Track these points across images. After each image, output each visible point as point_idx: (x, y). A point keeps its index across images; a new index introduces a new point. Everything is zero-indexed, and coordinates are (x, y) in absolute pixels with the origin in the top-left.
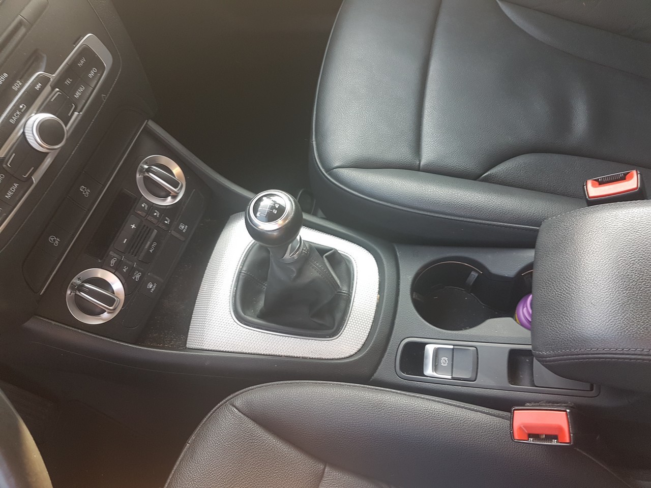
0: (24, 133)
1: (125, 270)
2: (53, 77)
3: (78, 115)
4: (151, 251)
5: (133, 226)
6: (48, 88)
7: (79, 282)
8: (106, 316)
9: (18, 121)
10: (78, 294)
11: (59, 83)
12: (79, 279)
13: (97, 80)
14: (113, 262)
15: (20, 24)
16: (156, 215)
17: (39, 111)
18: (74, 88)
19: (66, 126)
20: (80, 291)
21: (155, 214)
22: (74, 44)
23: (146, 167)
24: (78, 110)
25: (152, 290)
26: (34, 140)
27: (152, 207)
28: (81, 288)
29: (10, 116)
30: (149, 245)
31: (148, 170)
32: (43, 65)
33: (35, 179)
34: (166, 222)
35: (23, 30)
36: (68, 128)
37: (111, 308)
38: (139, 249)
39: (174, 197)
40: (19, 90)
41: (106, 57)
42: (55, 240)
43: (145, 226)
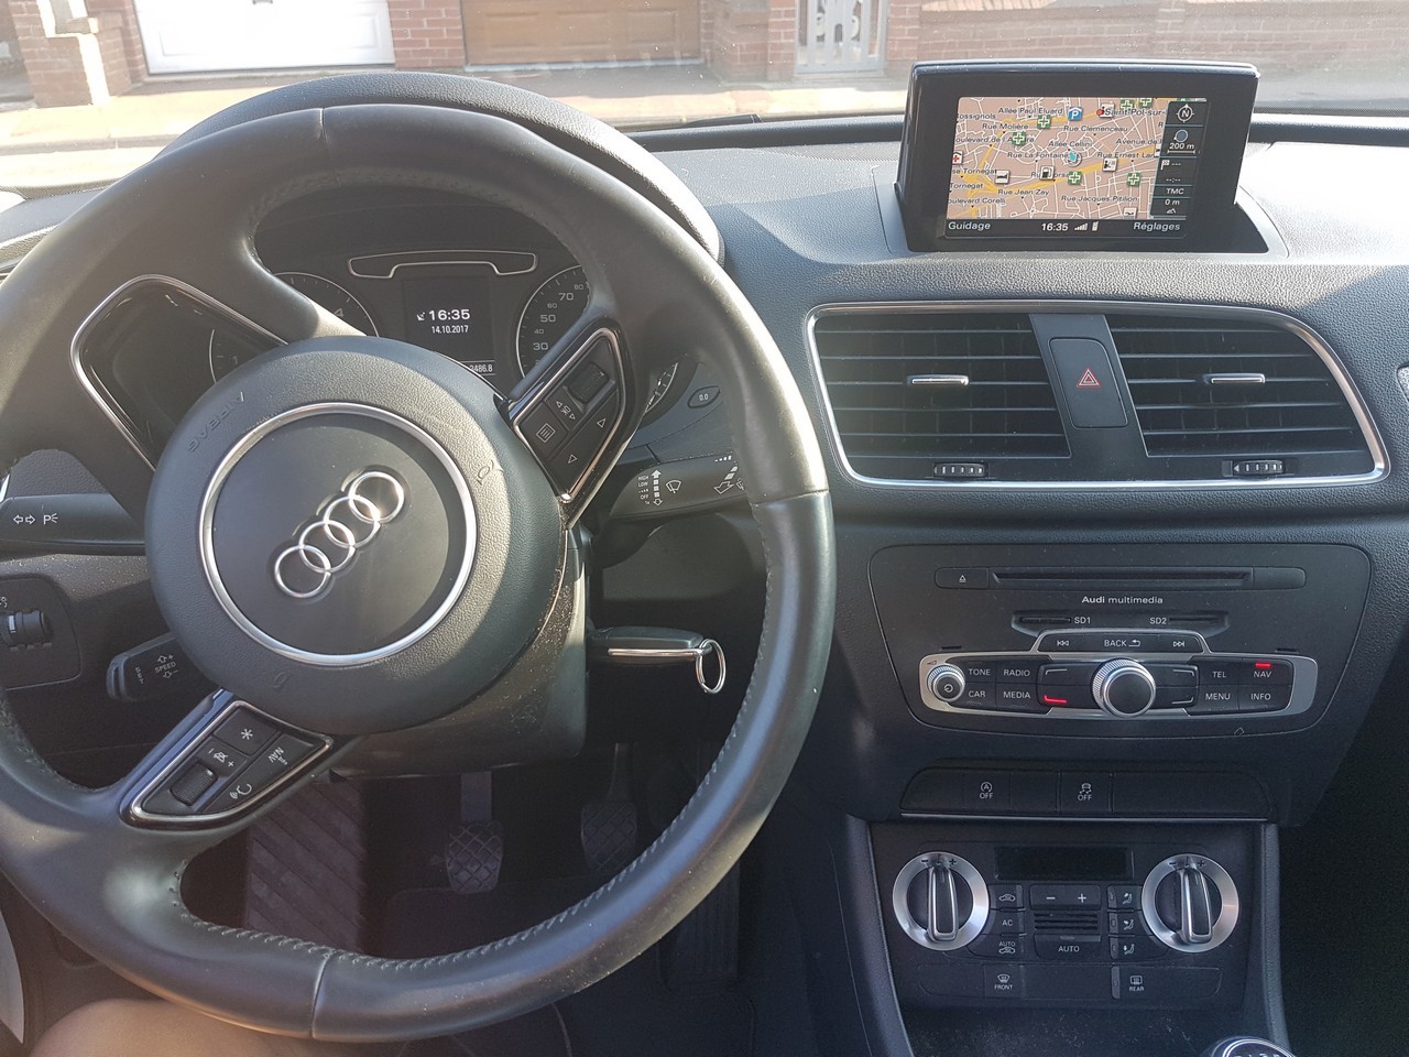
0: (1103, 664)
1: (1005, 923)
2: (1207, 652)
3: (1183, 714)
4: (1061, 949)
5: (1082, 898)
6: (1188, 657)
7: (947, 865)
8: (920, 936)
9: (1112, 649)
10: (931, 871)
11: (1206, 666)
12: (953, 861)
13: (1255, 707)
14: (1007, 897)
15: (1244, 575)
16: (1126, 925)
17: (1147, 665)
18: (1218, 686)
19: (1151, 708)
20: (936, 871)
21: (1126, 923)
22: (1279, 650)
23: (1194, 866)
24: (1190, 710)
25: (999, 987)
26: (1102, 684)
27: (1134, 911)
28: (940, 872)
29: (1111, 637)
30: (1069, 944)
31: (1189, 872)
32: (1213, 633)
33: (1054, 713)
34: (1125, 948)
35: (1237, 583)
36: (1149, 713)
37: (936, 931)
38: (1051, 927)
39: (1178, 940)
40: (1155, 626)
41: (1301, 699)
42: (987, 791)
43: (1095, 916)
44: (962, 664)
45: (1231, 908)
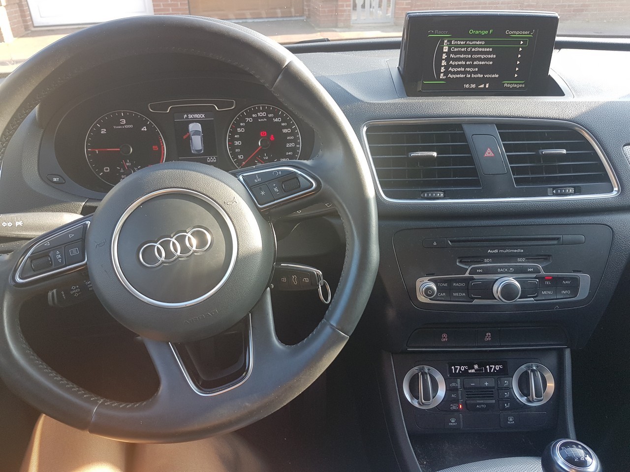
0: (497, 279)
1: (453, 396)
2: (543, 273)
3: (532, 301)
4: (478, 406)
5: (486, 384)
6: (534, 275)
7: (426, 371)
8: (415, 403)
9: (502, 273)
10: (420, 374)
11: (542, 279)
12: (429, 369)
13: (563, 296)
14: (454, 384)
15: (558, 239)
16: (506, 395)
17: (517, 279)
18: (547, 288)
19: (519, 298)
20: (422, 374)
21: (506, 394)
22: (573, 271)
23: (534, 368)
24: (535, 299)
25: (451, 424)
26: (497, 288)
27: (509, 388)
28: (424, 374)
29: (501, 267)
30: (481, 402)
31: (533, 371)
32: (545, 264)
33: (476, 302)
34: (506, 405)
35: (555, 242)
36: (519, 301)
37: (423, 401)
38: (474, 397)
39: (529, 401)
40: (520, 262)
41: (583, 292)
42: (445, 338)
43: (493, 391)
44: (435, 281)
45: (551, 385)
